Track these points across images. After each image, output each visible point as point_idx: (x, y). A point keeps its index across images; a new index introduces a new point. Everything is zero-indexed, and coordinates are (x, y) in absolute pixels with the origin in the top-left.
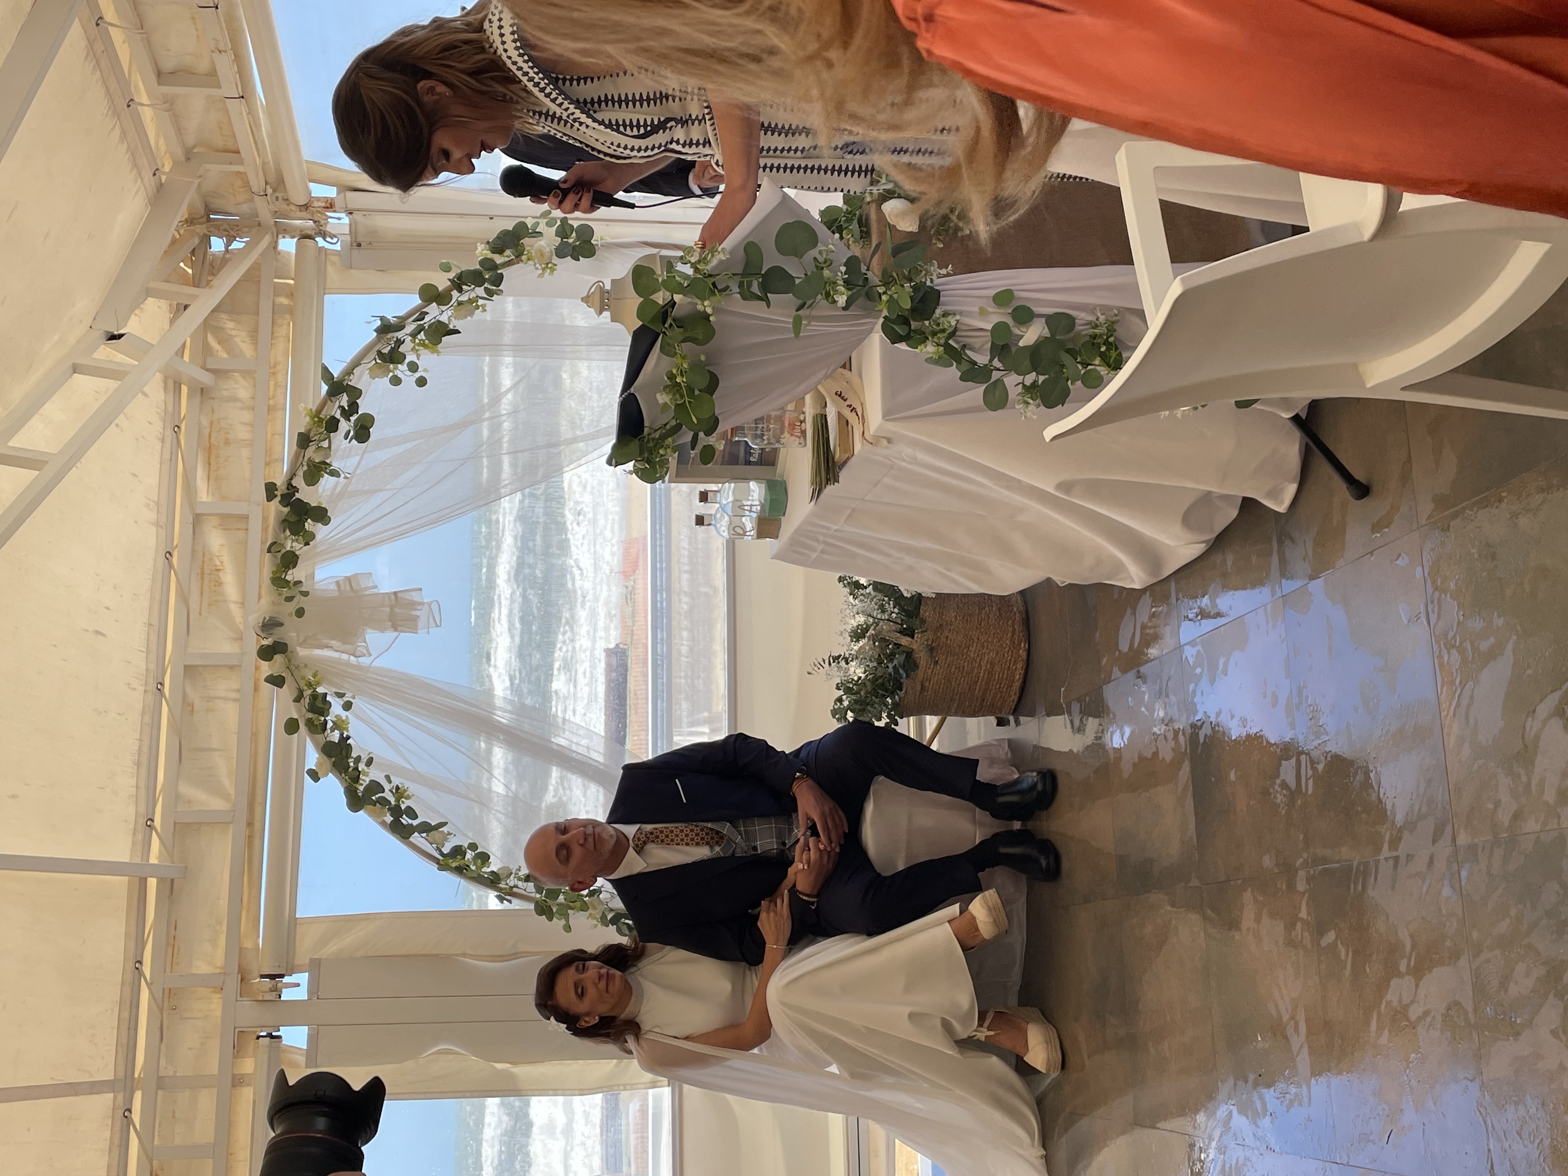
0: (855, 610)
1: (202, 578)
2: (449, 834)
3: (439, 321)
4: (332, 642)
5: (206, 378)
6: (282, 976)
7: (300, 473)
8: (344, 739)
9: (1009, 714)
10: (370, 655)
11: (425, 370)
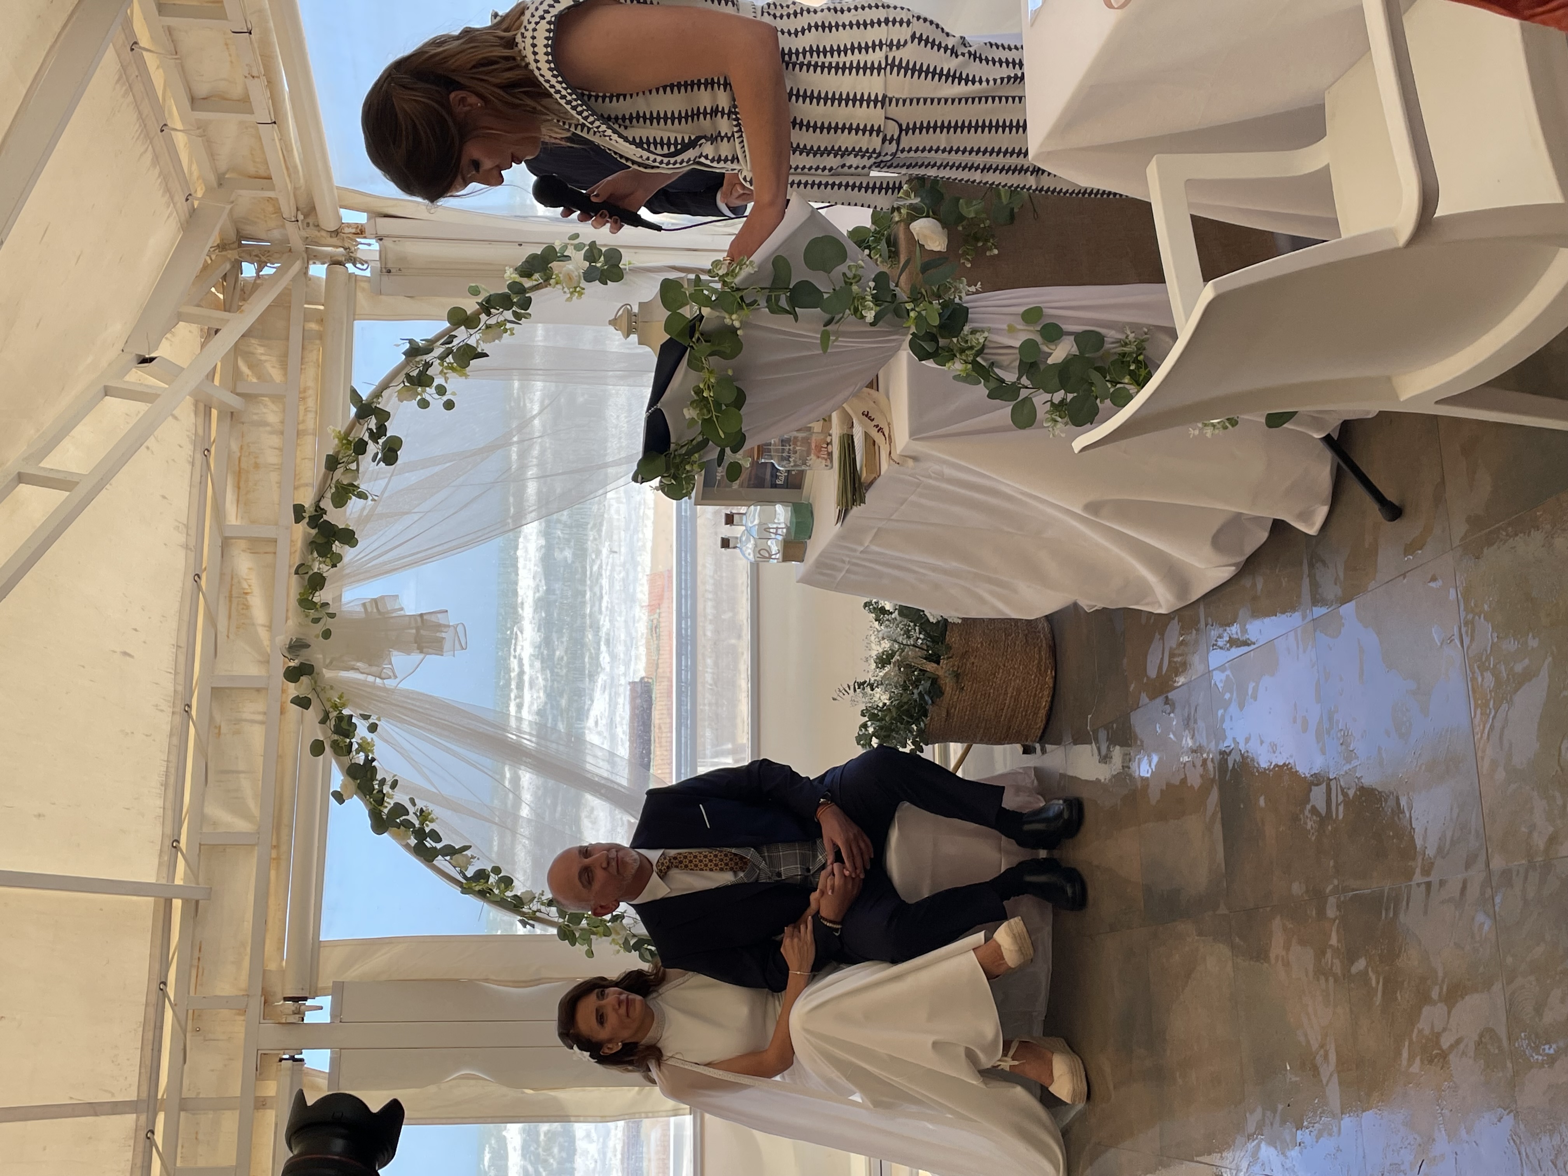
0: (880, 635)
1: (230, 601)
2: (473, 857)
3: (467, 344)
4: (359, 664)
5: (235, 402)
6: (305, 999)
7: (328, 495)
8: (369, 762)
9: (1035, 741)
10: (396, 677)
11: (454, 394)
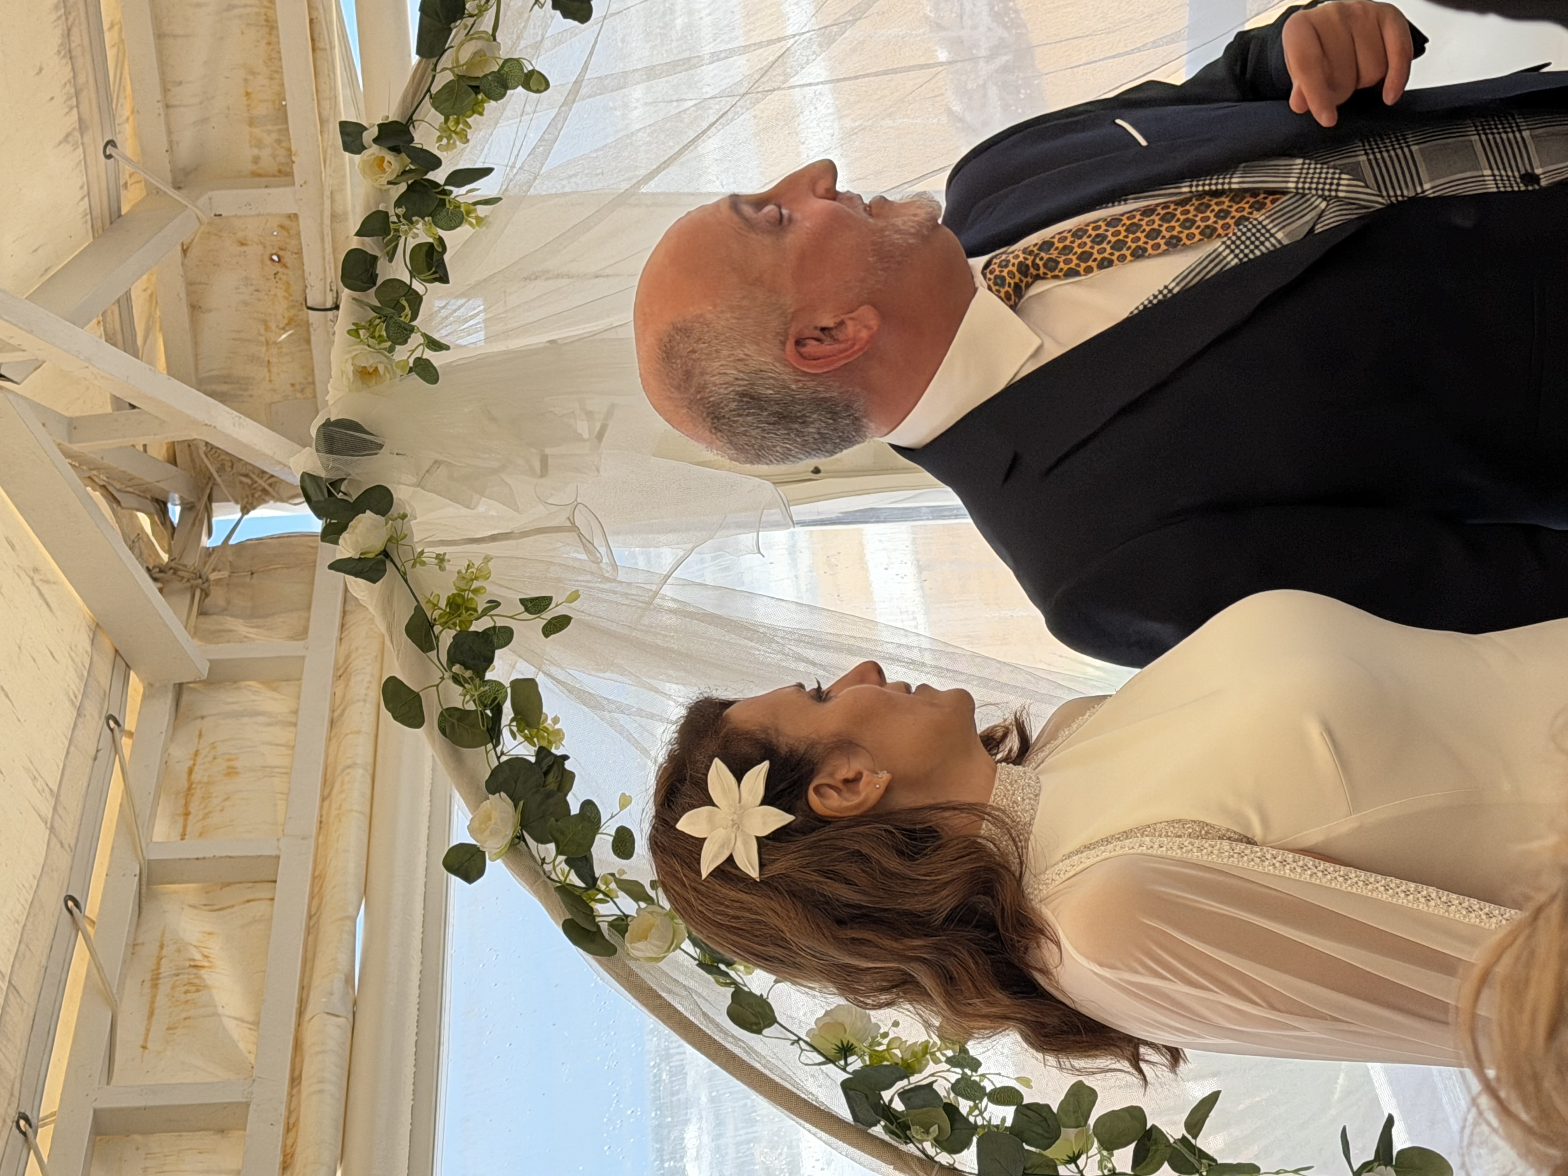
1: (155, 987)
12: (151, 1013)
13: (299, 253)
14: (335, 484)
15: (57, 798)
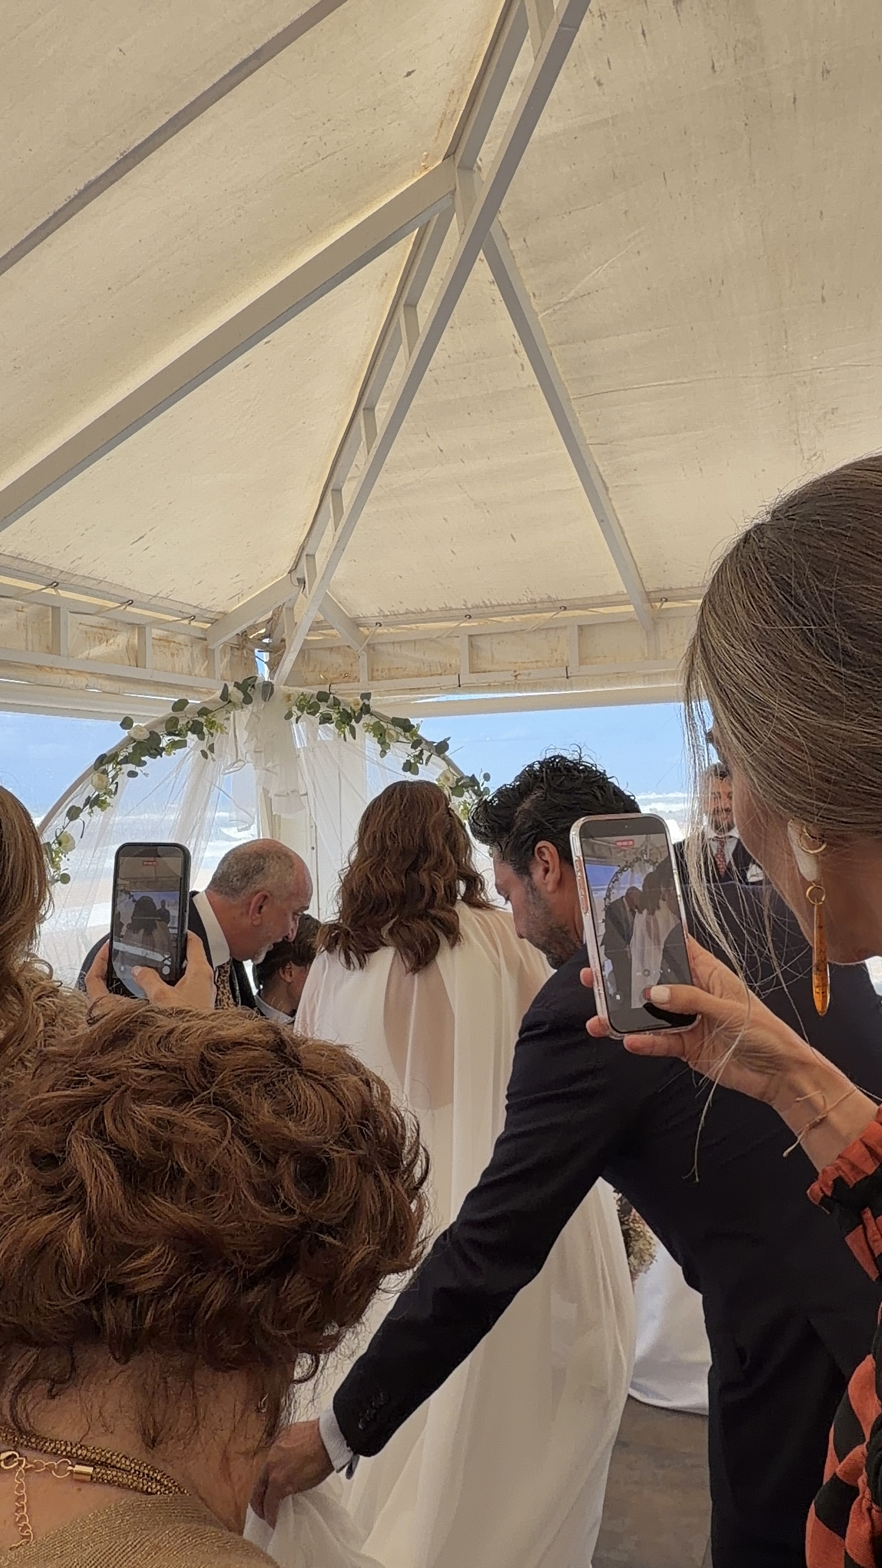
12: (92, 626)
13: (348, 682)
14: (253, 686)
15: (166, 598)
